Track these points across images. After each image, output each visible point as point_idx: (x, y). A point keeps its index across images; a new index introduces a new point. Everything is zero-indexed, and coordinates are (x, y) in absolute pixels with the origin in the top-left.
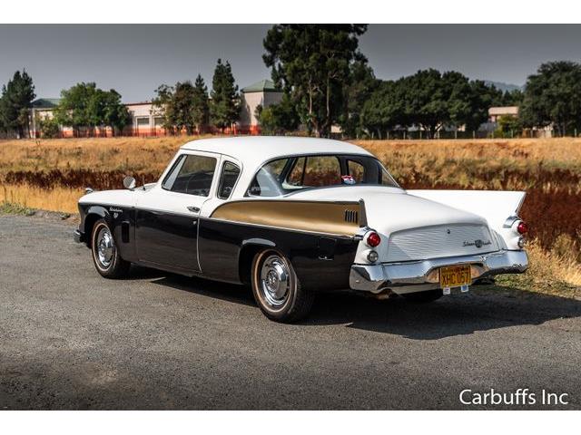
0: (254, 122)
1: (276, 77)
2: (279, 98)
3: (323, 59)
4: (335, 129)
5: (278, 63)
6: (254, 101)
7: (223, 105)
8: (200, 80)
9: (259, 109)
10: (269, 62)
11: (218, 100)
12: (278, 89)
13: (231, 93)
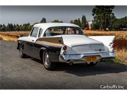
0: (90, 28)
1: (95, 18)
2: (95, 23)
3: (104, 14)
4: (107, 29)
5: (95, 15)
6: (90, 23)
7: (84, 24)
8: (79, 19)
9: (91, 25)
10: (93, 15)
11: (83, 23)
12: (95, 20)
13: (85, 22)
